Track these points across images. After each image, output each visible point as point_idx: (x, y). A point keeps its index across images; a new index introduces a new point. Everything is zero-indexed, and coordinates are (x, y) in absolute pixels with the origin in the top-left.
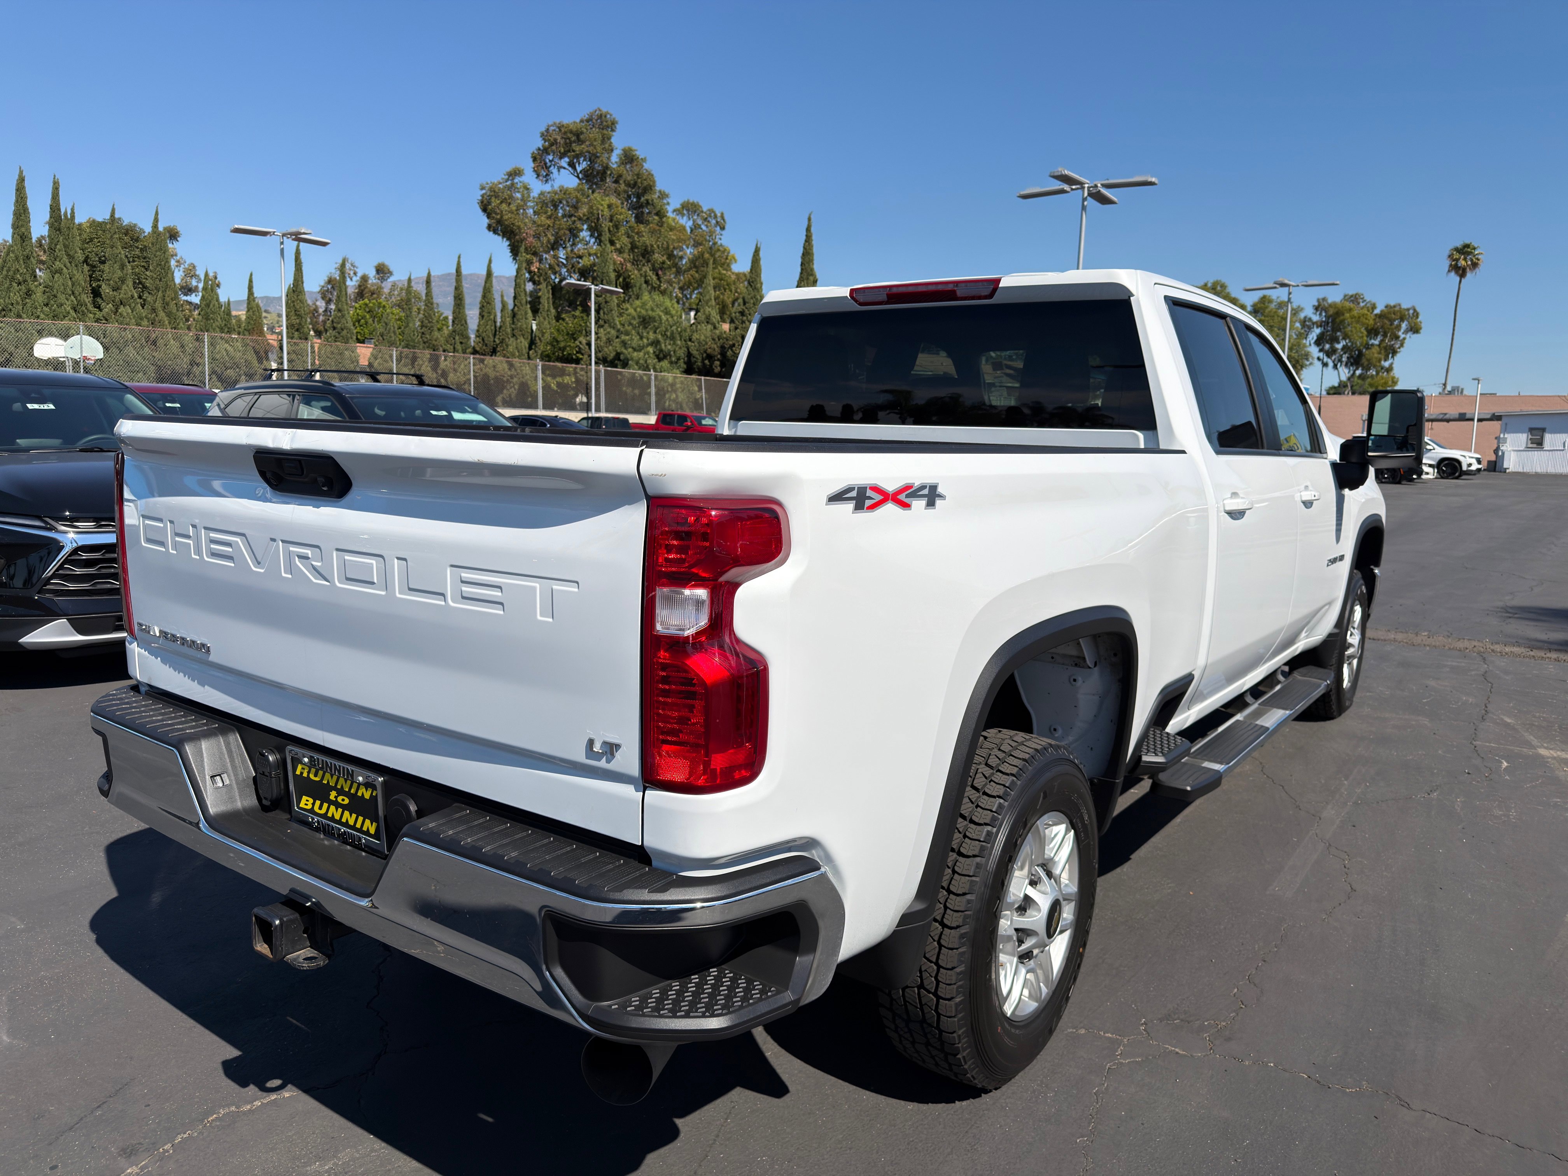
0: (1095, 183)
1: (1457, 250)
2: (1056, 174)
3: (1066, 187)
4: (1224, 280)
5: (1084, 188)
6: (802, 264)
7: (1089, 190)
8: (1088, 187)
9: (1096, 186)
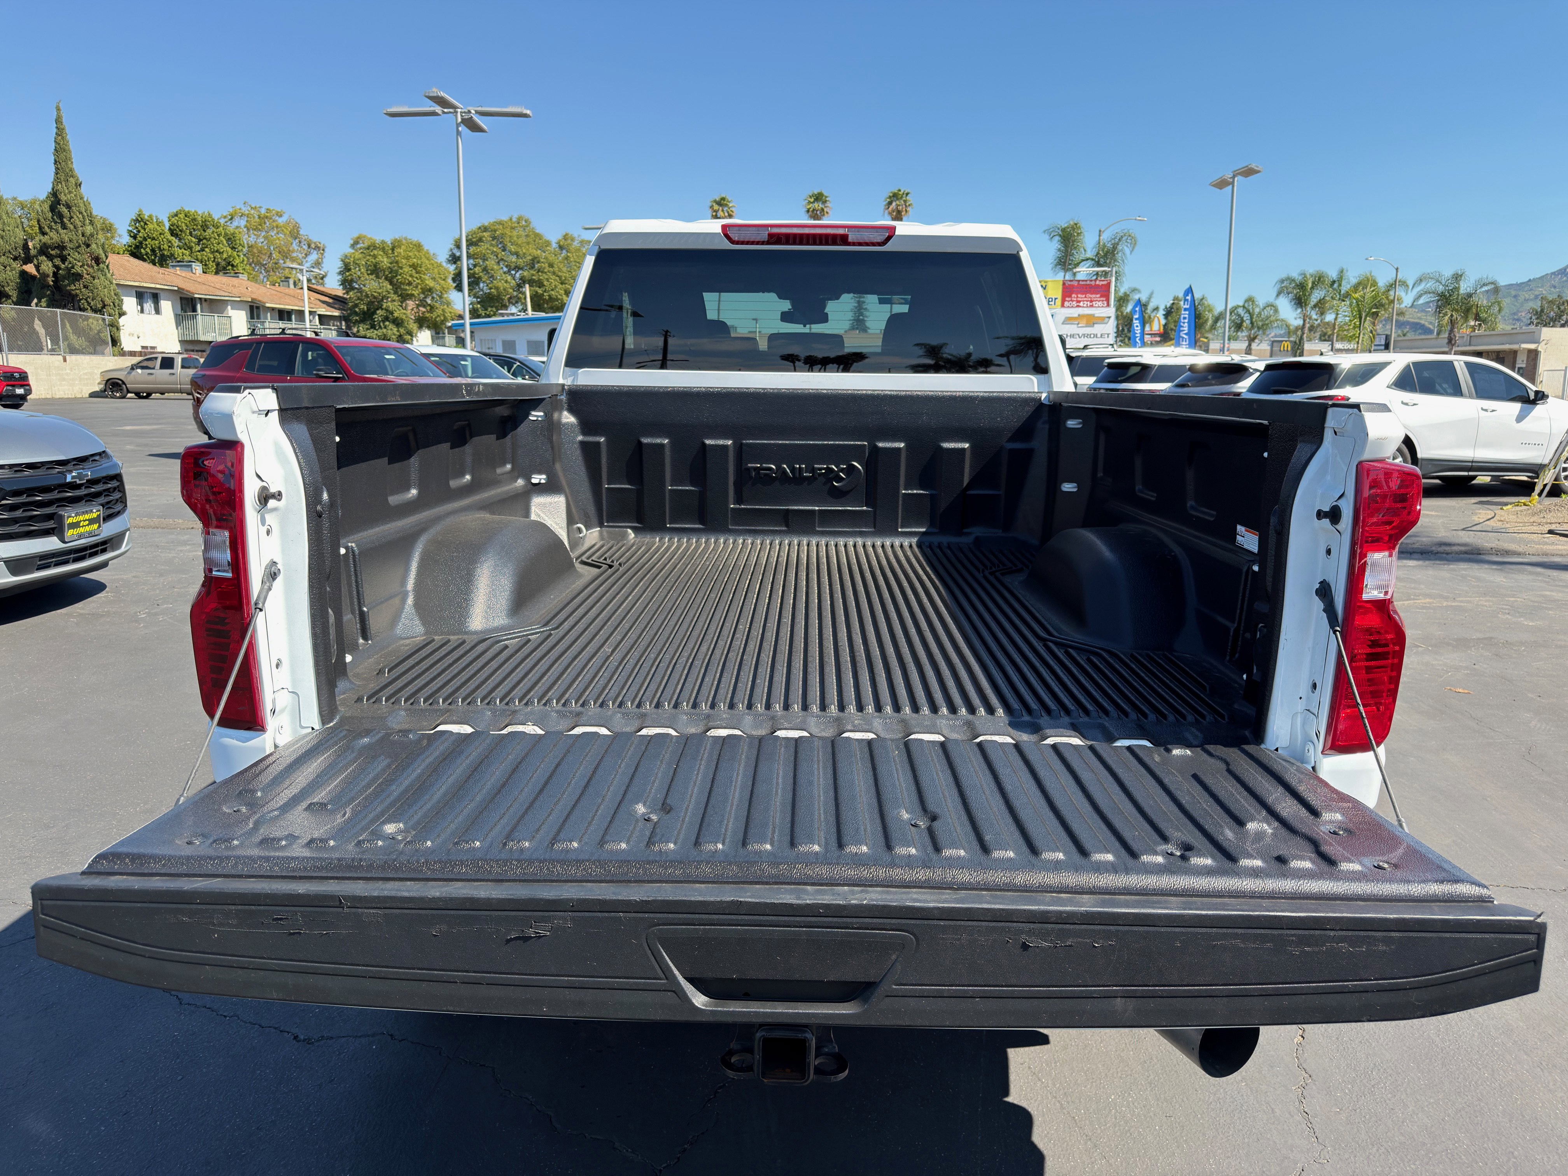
0: (469, 108)
1: (715, 201)
2: (431, 95)
3: (438, 109)
4: (527, 215)
5: (456, 112)
6: (56, 162)
7: (462, 116)
8: (461, 112)
9: (469, 112)
